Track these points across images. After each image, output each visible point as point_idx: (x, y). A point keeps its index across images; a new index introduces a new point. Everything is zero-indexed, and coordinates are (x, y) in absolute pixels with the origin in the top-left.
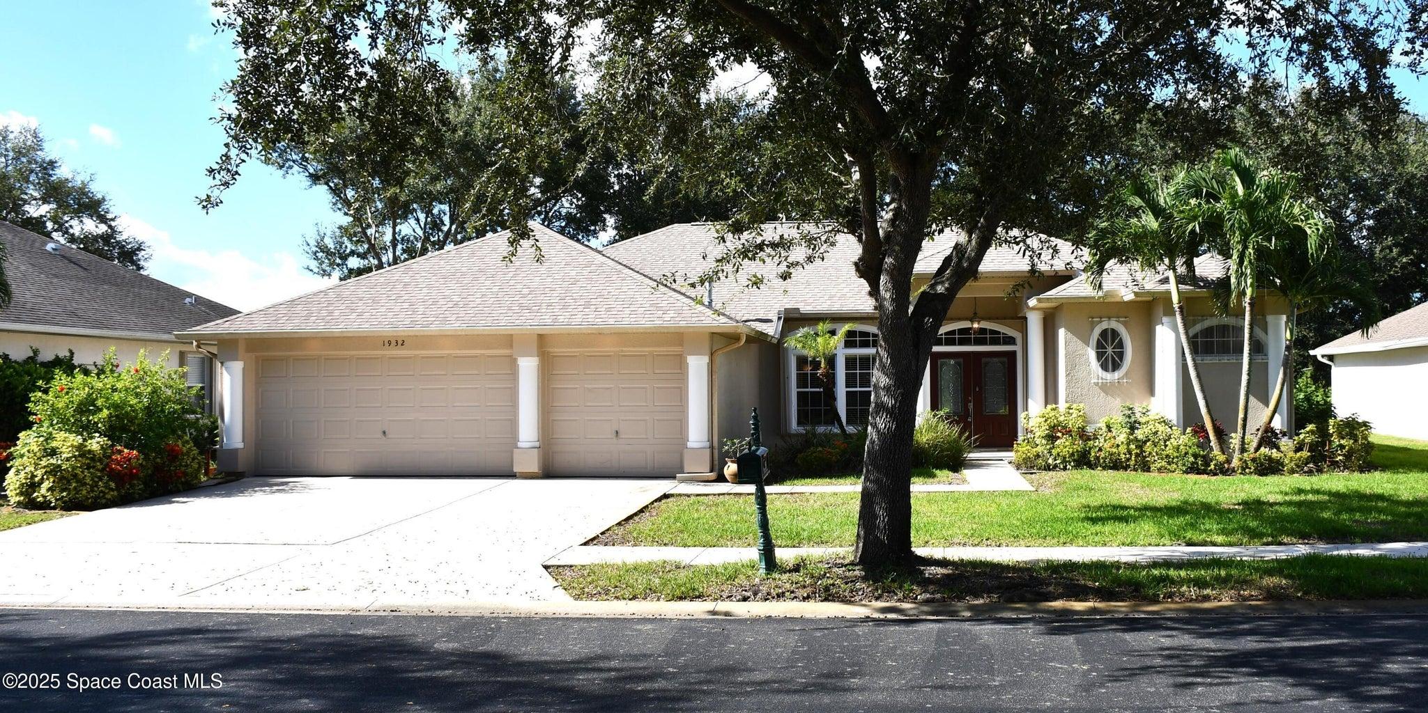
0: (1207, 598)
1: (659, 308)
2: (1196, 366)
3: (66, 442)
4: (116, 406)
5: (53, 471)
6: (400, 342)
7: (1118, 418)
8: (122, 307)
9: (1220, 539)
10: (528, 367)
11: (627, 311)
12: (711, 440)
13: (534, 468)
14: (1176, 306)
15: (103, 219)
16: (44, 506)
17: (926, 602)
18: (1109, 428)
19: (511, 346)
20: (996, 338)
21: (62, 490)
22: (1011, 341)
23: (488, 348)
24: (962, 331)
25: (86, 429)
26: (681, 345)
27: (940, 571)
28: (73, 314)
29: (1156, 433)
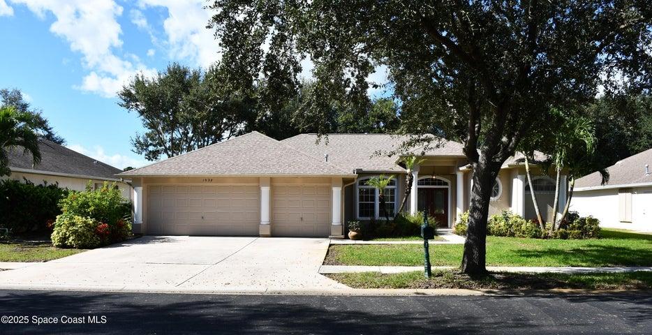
0: (613, 288)
1: (321, 168)
2: (535, 195)
3: (79, 220)
4: (97, 205)
5: (75, 232)
6: (210, 180)
7: (500, 215)
8: (72, 164)
9: (584, 264)
10: (265, 191)
11: (307, 168)
12: (342, 222)
13: (268, 233)
14: (527, 171)
15: (46, 129)
16: (71, 247)
17: (503, 289)
18: (496, 220)
19: (259, 182)
20: (440, 183)
21: (79, 241)
22: (446, 184)
23: (248, 183)
24: (426, 180)
25: (85, 214)
26: (331, 182)
27: (499, 276)
28: (56, 167)
29: (516, 222)
